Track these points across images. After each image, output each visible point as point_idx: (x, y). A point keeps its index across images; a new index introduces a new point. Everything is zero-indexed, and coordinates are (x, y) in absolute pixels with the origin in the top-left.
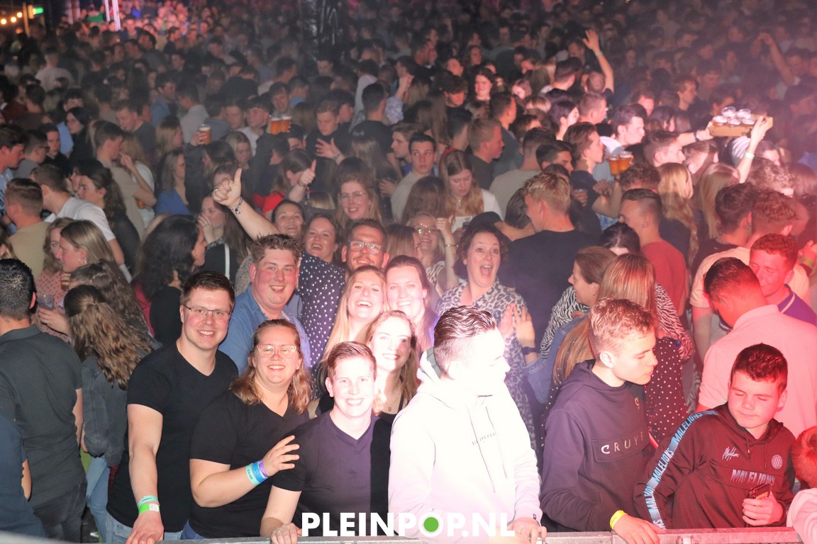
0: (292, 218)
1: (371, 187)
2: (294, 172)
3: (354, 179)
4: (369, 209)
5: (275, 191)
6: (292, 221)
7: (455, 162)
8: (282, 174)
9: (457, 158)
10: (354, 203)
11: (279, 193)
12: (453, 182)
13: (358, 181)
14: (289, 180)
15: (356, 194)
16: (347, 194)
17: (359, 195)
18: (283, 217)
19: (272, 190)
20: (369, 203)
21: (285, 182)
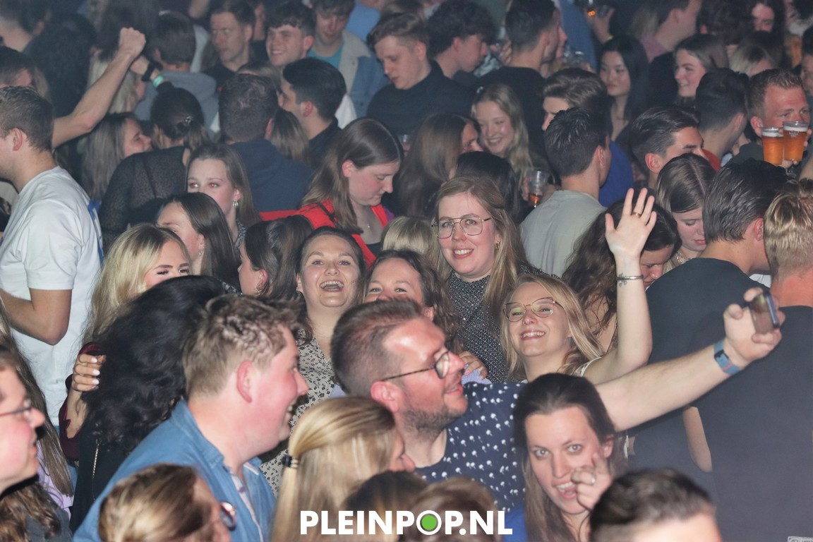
0: (334, 264)
1: (501, 207)
2: (360, 165)
3: (465, 189)
4: (496, 250)
5: (313, 200)
6: (333, 271)
7: (688, 184)
8: (333, 165)
9: (691, 176)
10: (463, 239)
11: (321, 206)
12: (682, 226)
13: (474, 193)
14: (345, 181)
15: (468, 220)
16: (451, 219)
17: (474, 222)
18: (318, 262)
19: (308, 198)
20: (497, 239)
21: (338, 183)
